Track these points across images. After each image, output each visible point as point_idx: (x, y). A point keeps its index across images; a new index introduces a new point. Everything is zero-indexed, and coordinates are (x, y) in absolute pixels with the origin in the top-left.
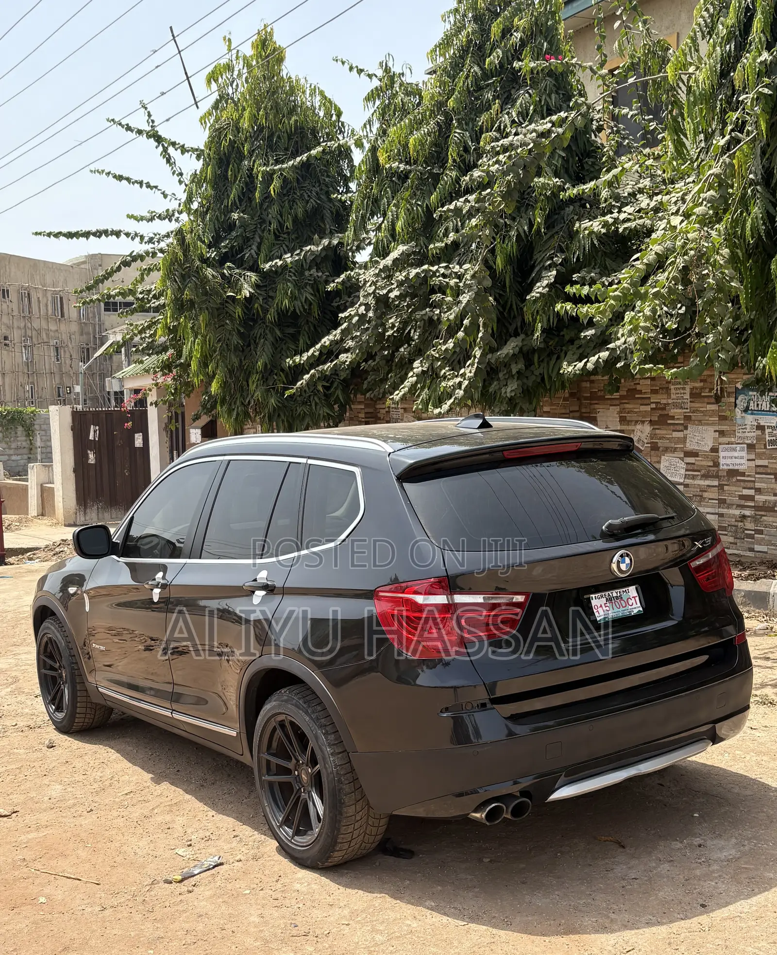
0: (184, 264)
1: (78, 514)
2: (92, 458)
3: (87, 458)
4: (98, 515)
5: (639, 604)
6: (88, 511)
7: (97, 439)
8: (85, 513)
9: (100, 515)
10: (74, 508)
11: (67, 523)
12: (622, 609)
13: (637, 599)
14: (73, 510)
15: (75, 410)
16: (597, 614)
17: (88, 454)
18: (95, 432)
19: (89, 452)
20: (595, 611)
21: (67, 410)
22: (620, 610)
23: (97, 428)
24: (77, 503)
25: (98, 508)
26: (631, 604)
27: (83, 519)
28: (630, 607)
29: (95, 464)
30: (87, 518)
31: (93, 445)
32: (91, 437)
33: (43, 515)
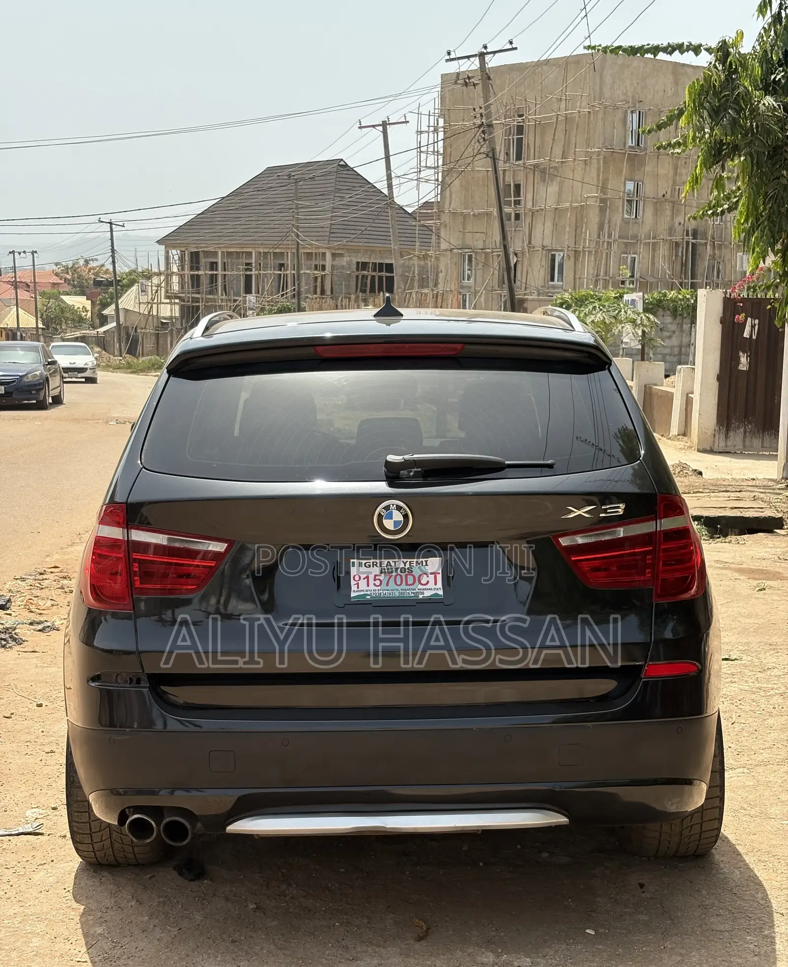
0: (721, 92)
1: (717, 436)
2: (744, 362)
3: (738, 362)
4: (744, 441)
5: (440, 584)
6: (731, 434)
7: (754, 337)
8: (727, 437)
9: (748, 443)
10: (713, 429)
11: (701, 448)
12: (404, 586)
13: (439, 577)
14: (710, 432)
15: (728, 296)
16: (354, 588)
17: (739, 357)
18: (753, 327)
19: (741, 354)
20: (353, 582)
21: (719, 294)
22: (399, 588)
23: (757, 321)
24: (717, 423)
25: (745, 432)
26: (424, 582)
27: (722, 444)
28: (420, 587)
29: (747, 372)
30: (729, 443)
31: (748, 345)
32: (746, 334)
33: (684, 435)
